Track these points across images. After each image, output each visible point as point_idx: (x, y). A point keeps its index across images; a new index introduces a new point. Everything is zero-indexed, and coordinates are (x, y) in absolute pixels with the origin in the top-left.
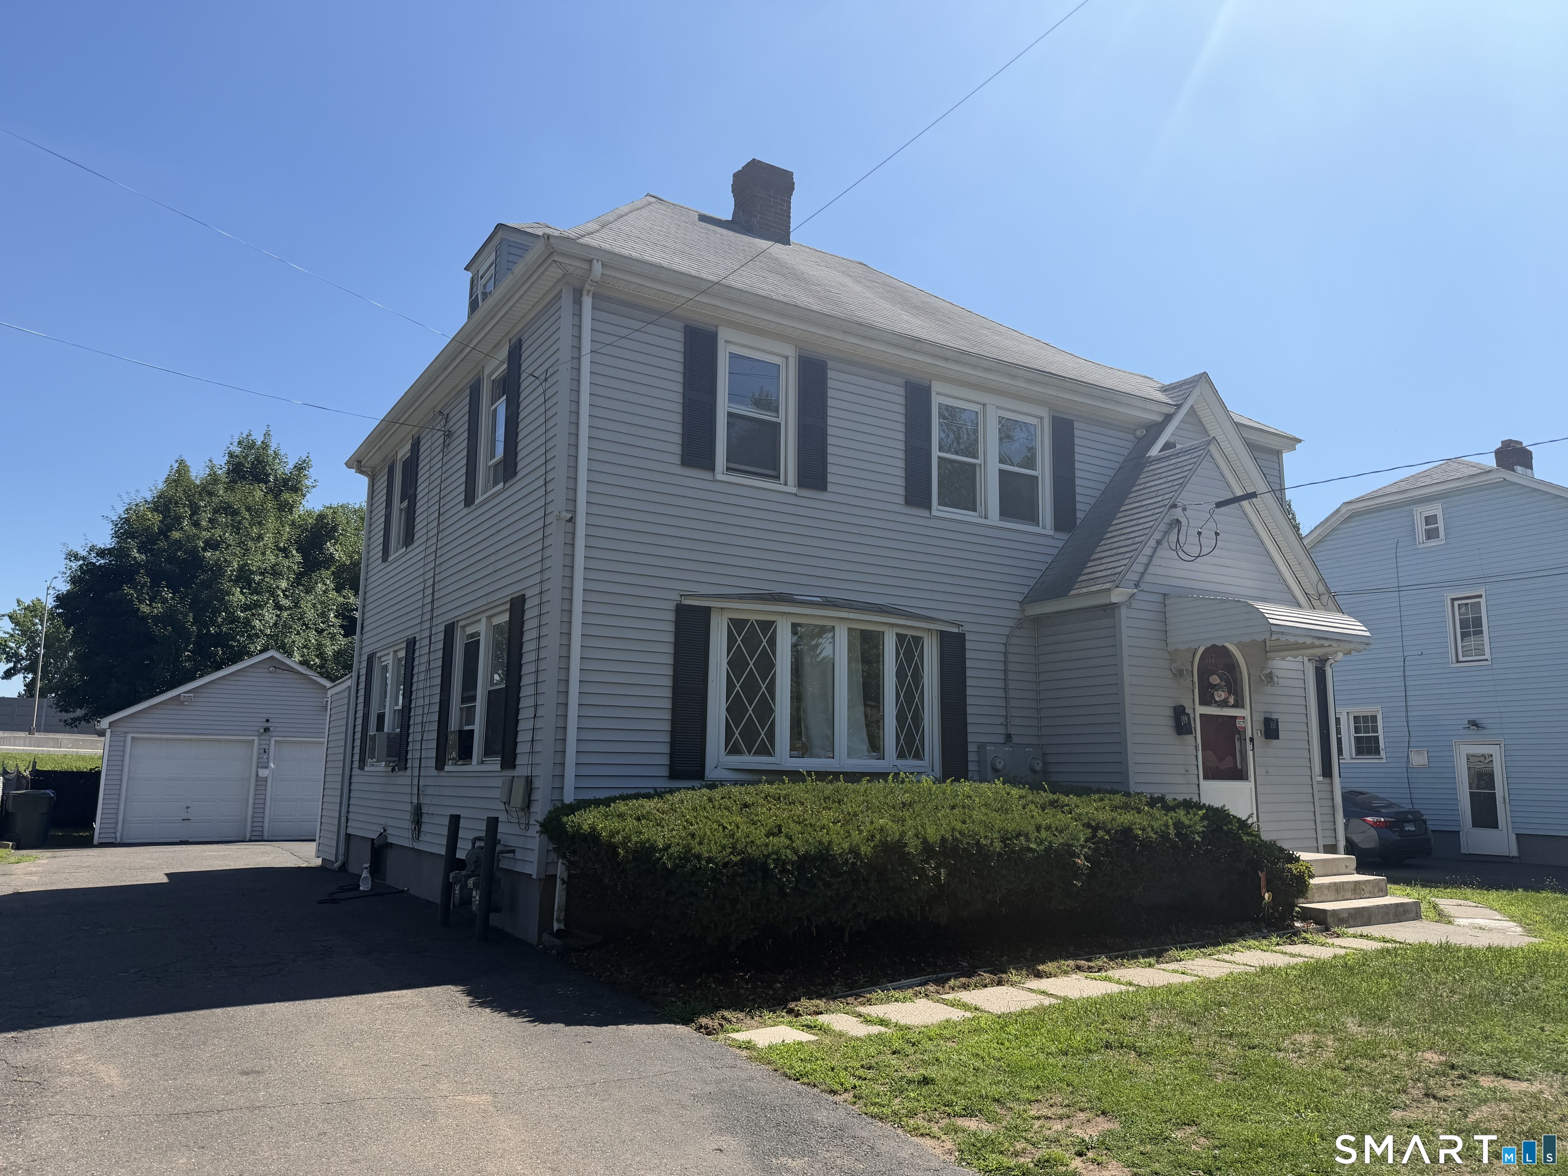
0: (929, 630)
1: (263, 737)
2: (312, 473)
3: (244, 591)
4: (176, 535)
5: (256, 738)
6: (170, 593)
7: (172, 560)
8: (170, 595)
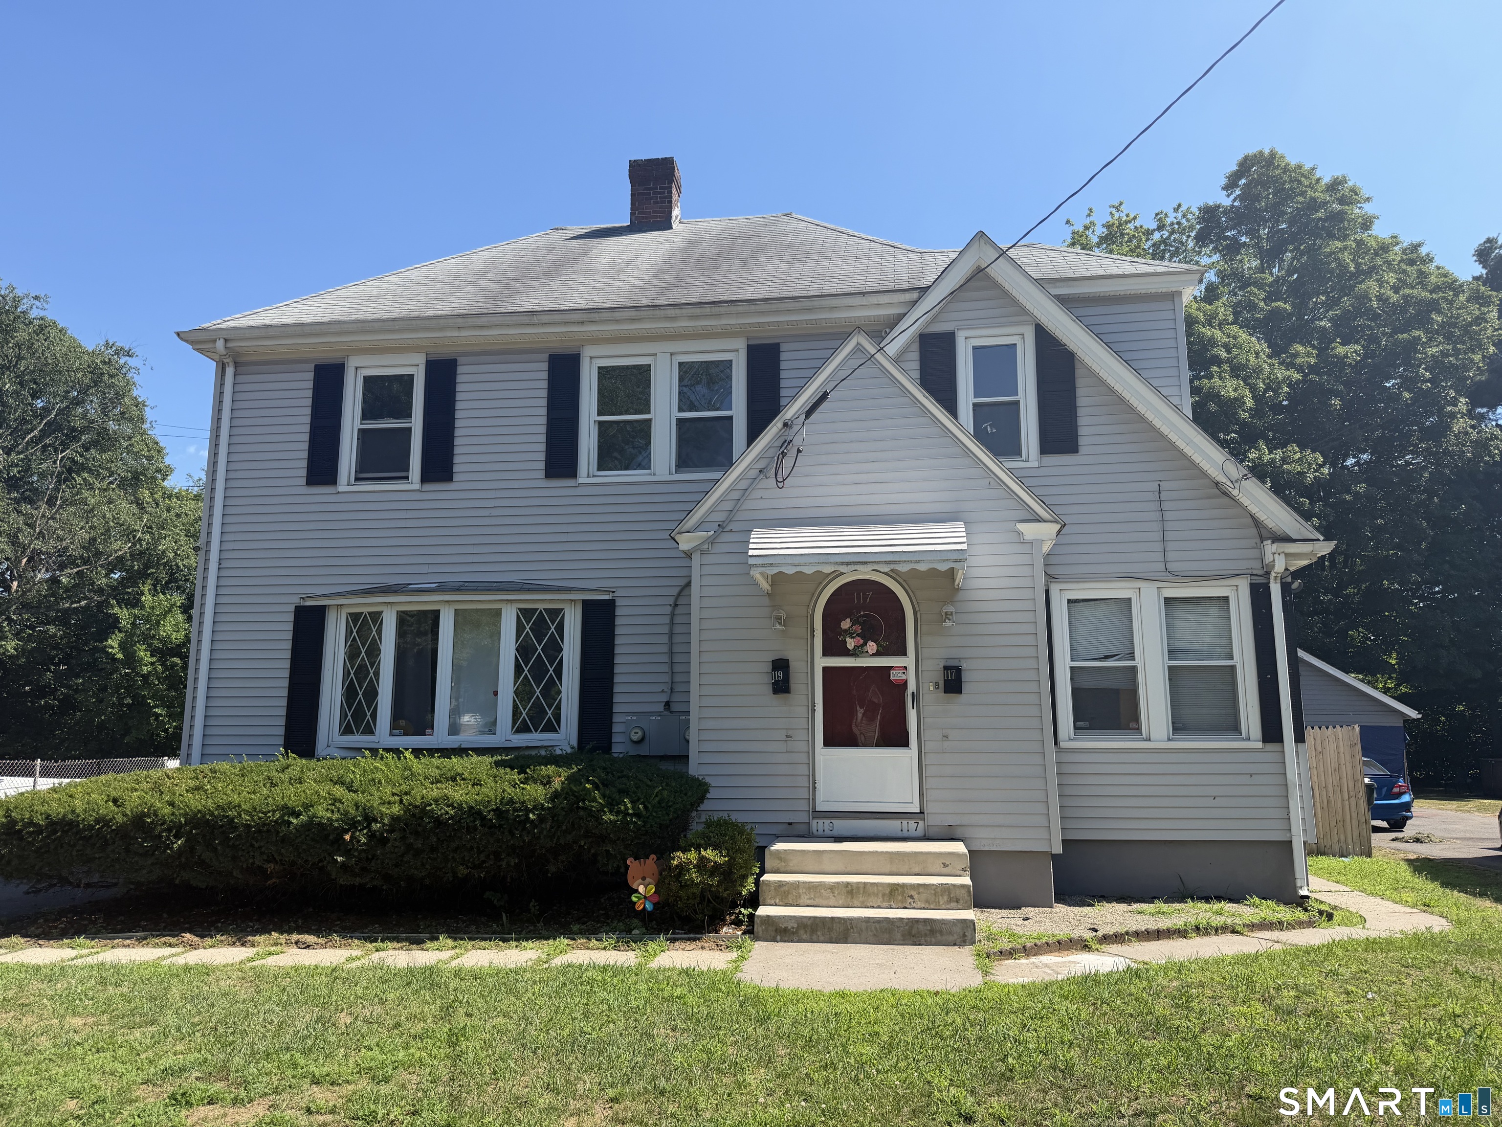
0: (572, 601)
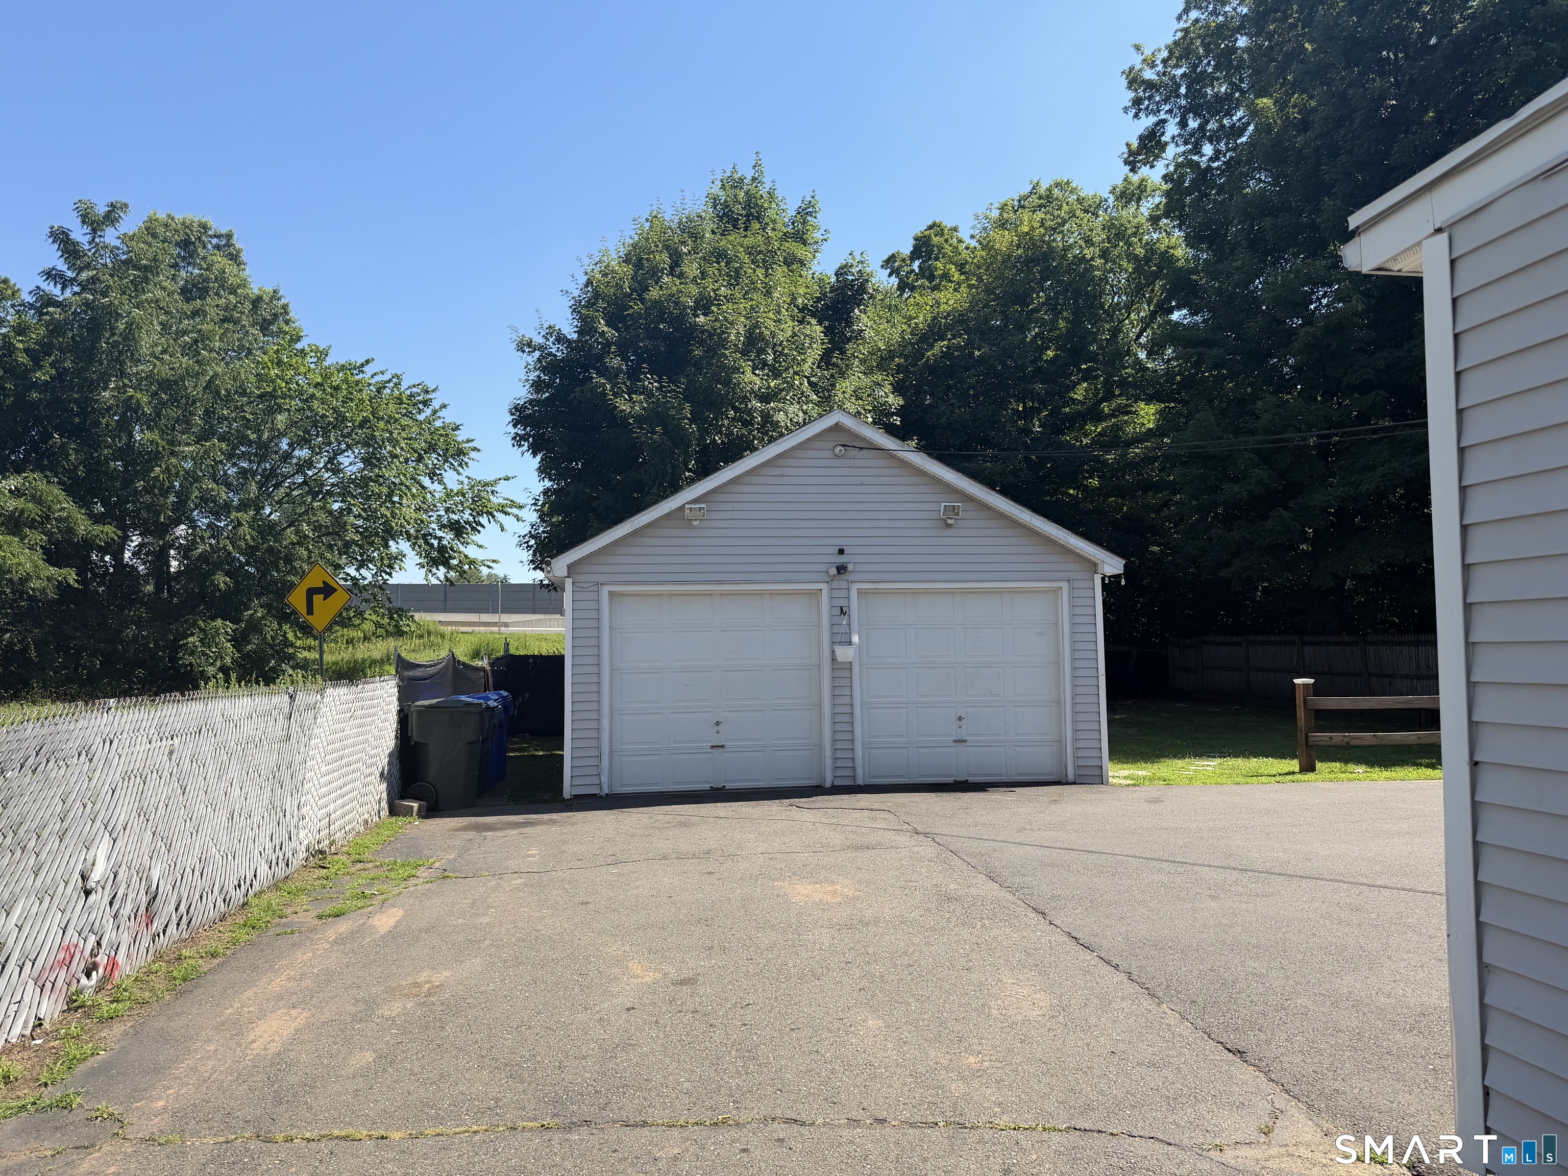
1: (835, 584)
2: (822, 221)
3: (757, 372)
4: (654, 293)
5: (823, 586)
6: (655, 381)
7: (652, 334)
8: (656, 384)
